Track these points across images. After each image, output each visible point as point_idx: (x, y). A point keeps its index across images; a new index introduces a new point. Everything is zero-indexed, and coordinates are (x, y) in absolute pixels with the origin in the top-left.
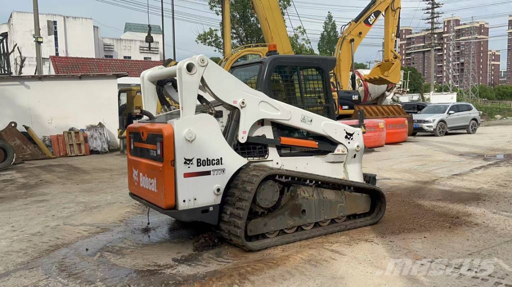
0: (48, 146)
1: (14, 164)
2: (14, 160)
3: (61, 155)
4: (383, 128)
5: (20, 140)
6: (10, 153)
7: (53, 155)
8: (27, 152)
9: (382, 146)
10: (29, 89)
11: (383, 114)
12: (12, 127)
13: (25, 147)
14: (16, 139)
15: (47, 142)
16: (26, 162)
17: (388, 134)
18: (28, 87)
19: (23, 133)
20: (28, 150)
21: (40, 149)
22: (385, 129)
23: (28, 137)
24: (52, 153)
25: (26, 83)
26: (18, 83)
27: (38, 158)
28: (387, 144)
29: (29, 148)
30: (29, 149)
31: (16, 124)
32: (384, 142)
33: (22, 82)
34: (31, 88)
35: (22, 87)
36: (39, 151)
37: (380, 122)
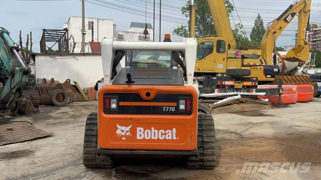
0: (86, 94)
1: (67, 103)
2: (68, 101)
3: (93, 99)
4: (295, 91)
5: (71, 89)
6: (66, 97)
7: (88, 99)
8: (74, 96)
9: (294, 103)
11: (295, 82)
12: (68, 82)
13: (74, 94)
14: (70, 89)
15: (86, 91)
16: (74, 102)
17: (299, 95)
18: (77, 60)
19: (73, 85)
20: (75, 95)
21: (82, 95)
22: (297, 92)
23: (76, 88)
24: (88, 97)
25: (77, 57)
26: (72, 57)
27: (80, 100)
28: (297, 102)
29: (76, 94)
30: (76, 95)
31: (70, 80)
32: (296, 101)
33: (74, 57)
34: (79, 60)
35: (74, 59)
36: (81, 96)
37: (294, 87)
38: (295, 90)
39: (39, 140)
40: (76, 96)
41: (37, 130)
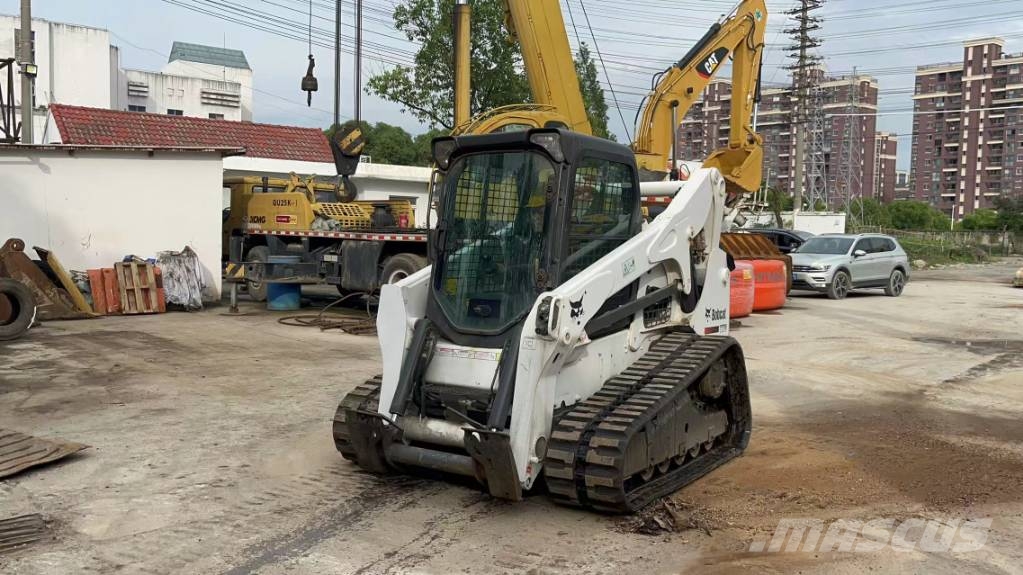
0: (83, 292)
1: (33, 326)
2: (33, 320)
3: (110, 310)
4: (748, 281)
5: (31, 278)
6: (25, 306)
7: (93, 311)
8: (43, 302)
9: (746, 316)
10: (49, 172)
11: (747, 252)
12: (15, 245)
13: (40, 293)
14: (24, 275)
15: (81, 284)
16: (43, 323)
17: (757, 291)
18: (46, 169)
19: (34, 261)
20: (46, 299)
21: (70, 298)
22: (753, 283)
23: (45, 267)
24: (92, 305)
25: (43, 160)
26: (25, 159)
27: (64, 316)
28: (754, 311)
29: (48, 295)
30: (49, 297)
31: (21, 244)
32: (749, 310)
33: (35, 158)
34: (52, 170)
35: (36, 166)
36: (67, 301)
37: (746, 269)
38: (750, 277)
39: (40, 475)
40: (48, 303)
41: (10, 436)
